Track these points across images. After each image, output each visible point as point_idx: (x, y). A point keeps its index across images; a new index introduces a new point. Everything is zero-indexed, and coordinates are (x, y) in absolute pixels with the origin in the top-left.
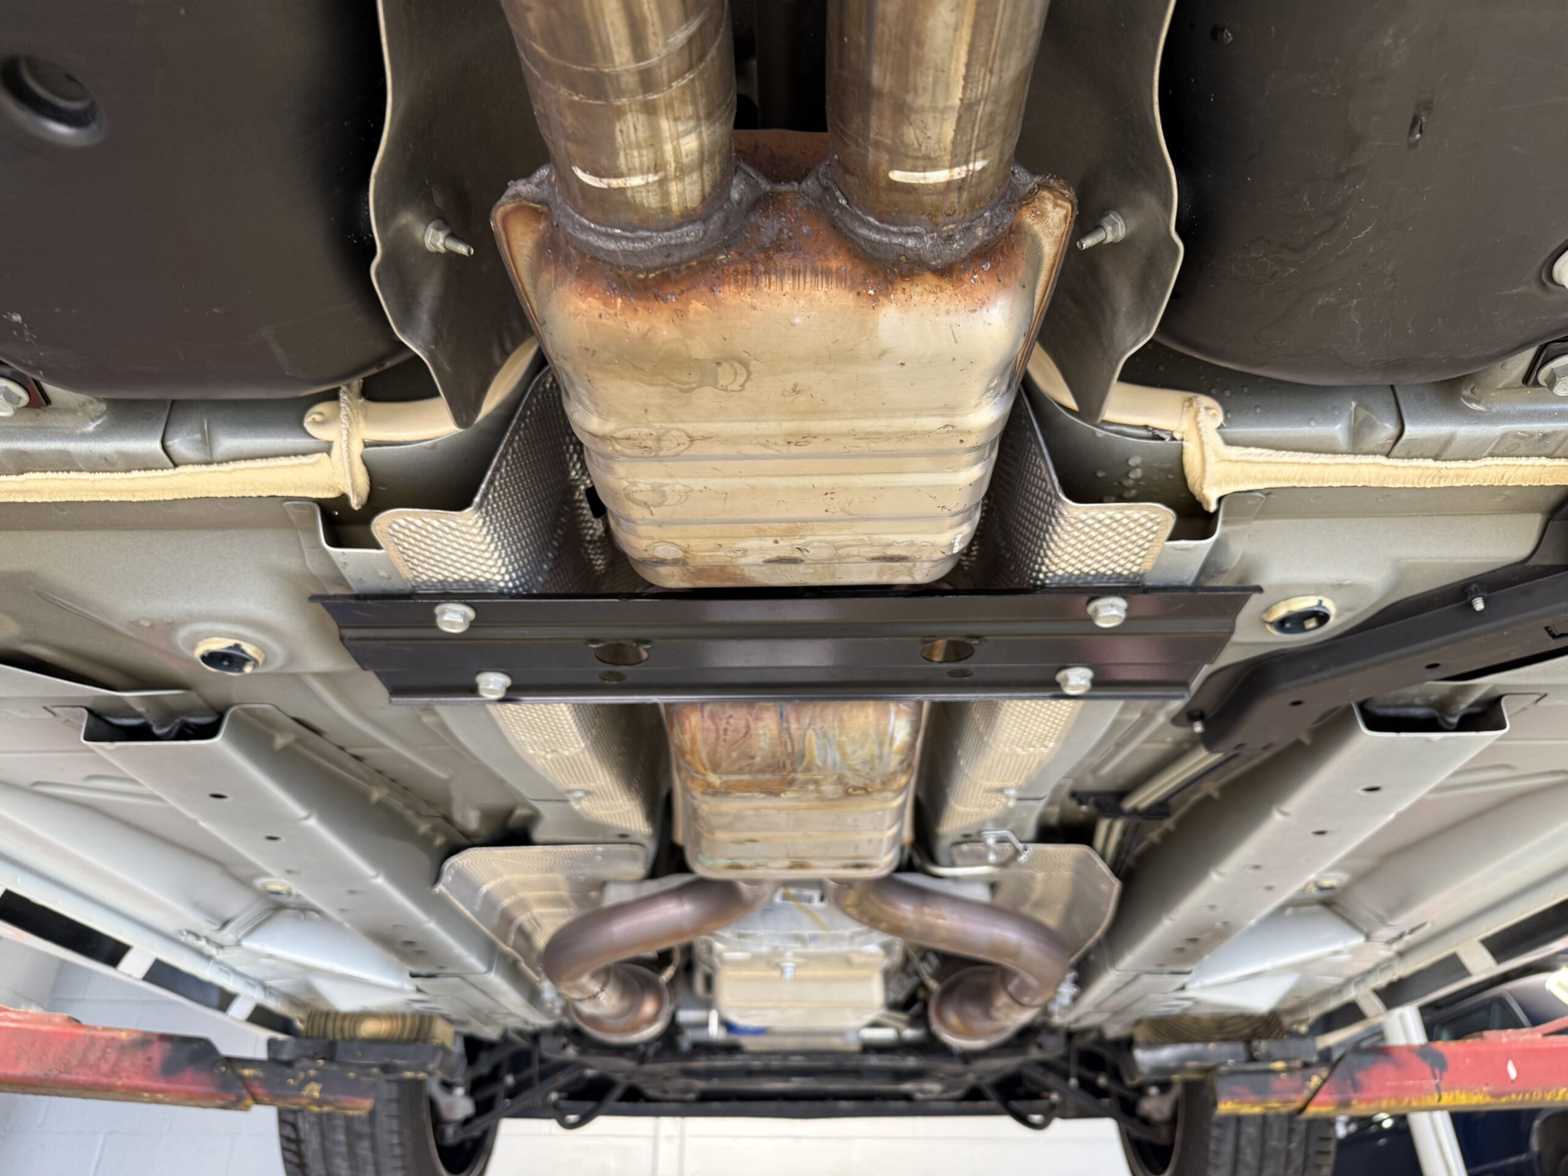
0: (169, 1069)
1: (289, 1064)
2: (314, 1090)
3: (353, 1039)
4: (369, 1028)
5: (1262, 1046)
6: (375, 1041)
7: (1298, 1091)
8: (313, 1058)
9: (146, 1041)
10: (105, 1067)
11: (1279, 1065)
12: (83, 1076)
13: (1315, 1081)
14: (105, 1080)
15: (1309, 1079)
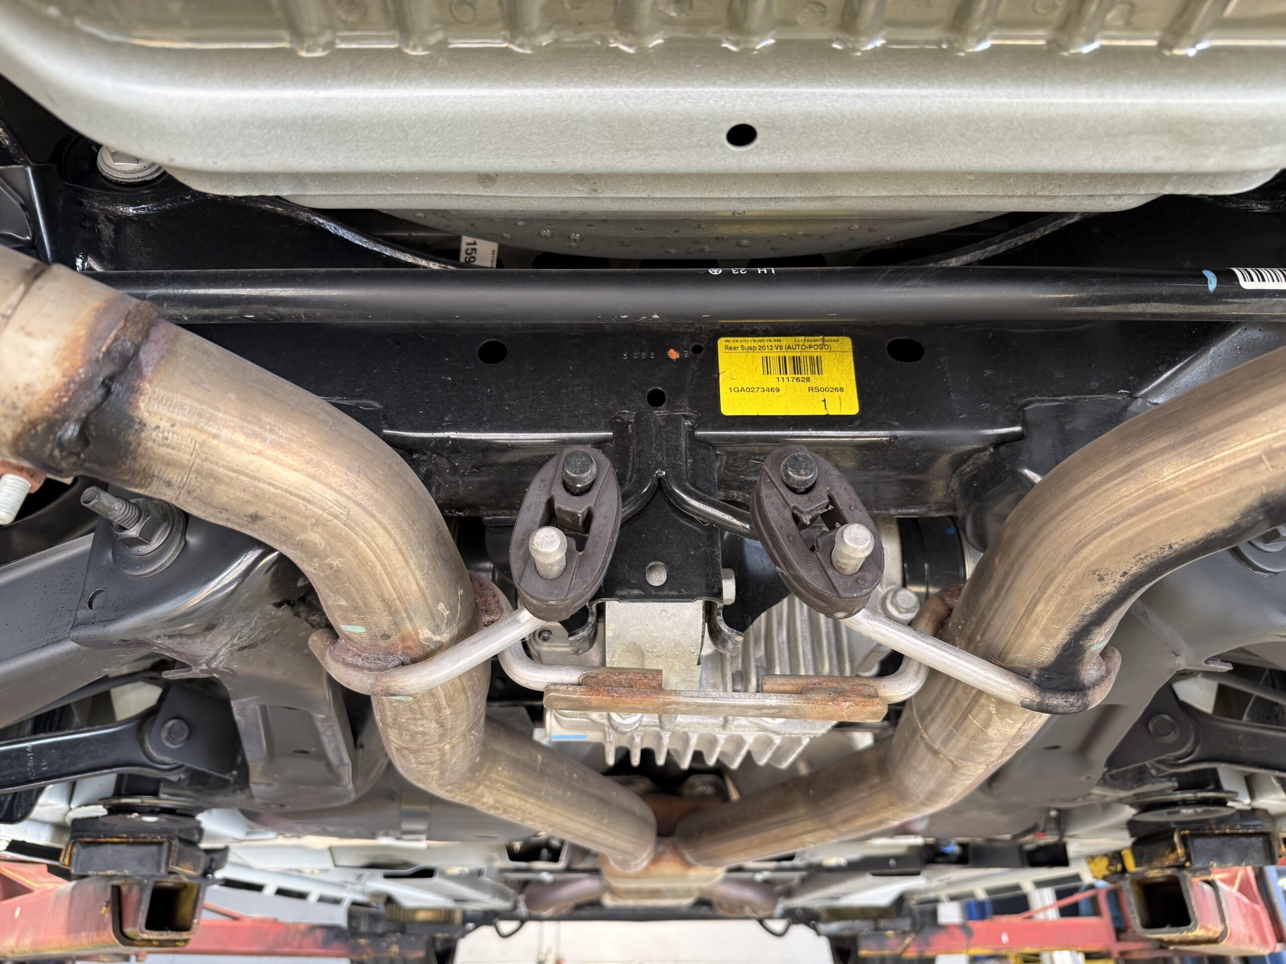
0: (326, 944)
1: (382, 935)
2: (395, 949)
3: (413, 922)
4: (421, 916)
5: (883, 923)
6: (426, 923)
7: (899, 945)
8: (395, 932)
9: (313, 928)
10: (296, 944)
11: (890, 933)
12: (287, 950)
13: (908, 940)
14: (295, 950)
15: (904, 939)
